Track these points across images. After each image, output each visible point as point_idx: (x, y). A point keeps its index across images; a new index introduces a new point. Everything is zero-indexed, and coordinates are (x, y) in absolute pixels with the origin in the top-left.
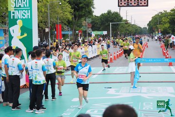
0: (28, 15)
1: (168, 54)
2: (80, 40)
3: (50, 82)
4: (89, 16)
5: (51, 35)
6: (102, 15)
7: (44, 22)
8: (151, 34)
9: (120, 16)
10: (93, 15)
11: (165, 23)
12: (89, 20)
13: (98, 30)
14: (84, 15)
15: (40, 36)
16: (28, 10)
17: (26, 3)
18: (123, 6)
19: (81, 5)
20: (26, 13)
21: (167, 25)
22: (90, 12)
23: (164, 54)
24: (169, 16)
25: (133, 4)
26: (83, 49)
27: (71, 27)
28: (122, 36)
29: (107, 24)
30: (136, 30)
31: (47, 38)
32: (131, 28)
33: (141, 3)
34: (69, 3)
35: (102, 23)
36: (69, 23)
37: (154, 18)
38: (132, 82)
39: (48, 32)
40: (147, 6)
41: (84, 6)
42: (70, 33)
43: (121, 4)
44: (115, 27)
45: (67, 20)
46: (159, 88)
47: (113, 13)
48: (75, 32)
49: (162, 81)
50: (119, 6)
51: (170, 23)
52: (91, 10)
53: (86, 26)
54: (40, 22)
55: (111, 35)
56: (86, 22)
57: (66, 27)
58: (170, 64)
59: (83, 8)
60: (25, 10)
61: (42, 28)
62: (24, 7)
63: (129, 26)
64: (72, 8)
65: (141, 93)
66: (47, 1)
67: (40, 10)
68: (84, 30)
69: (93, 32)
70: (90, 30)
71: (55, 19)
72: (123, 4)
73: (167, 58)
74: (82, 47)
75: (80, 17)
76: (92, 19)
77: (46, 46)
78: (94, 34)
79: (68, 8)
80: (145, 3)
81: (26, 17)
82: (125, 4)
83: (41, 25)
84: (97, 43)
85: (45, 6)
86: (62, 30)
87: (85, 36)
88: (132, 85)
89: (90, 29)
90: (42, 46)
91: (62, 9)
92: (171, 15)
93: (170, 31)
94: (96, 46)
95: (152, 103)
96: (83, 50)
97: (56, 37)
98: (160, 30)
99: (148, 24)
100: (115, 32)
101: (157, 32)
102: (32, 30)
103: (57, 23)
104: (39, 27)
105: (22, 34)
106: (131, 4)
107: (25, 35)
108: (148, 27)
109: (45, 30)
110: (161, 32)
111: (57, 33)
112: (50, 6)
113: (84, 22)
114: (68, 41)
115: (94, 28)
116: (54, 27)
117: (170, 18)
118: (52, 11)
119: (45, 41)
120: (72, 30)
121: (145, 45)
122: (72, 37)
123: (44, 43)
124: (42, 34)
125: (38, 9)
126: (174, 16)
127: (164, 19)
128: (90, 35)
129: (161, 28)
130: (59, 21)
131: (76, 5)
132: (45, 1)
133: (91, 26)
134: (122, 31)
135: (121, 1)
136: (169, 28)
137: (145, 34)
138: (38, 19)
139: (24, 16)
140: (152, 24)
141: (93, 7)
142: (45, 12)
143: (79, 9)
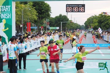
0: (9, 16)
1: (97, 42)
2: (42, 32)
3: (22, 59)
4: (48, 18)
5: (24, 29)
6: (56, 17)
7: (20, 21)
8: (87, 30)
9: (67, 18)
10: (50, 17)
11: (95, 22)
12: (48, 20)
13: (54, 26)
14: (45, 17)
15: (17, 30)
16: (9, 13)
17: (8, 9)
18: (69, 12)
19: (43, 11)
20: (8, 15)
21: (97, 24)
22: (49, 15)
23: (95, 42)
24: (98, 18)
26: (44, 38)
27: (36, 24)
29: (59, 23)
30: (77, 27)
31: (21, 31)
33: (80, 10)
34: (36, 9)
35: (56, 22)
36: (35, 22)
37: (89, 20)
39: (22, 27)
40: (84, 12)
41: (45, 11)
42: (36, 28)
43: (68, 10)
44: (64, 25)
45: (34, 20)
46: (91, 63)
47: (63, 16)
48: (39, 27)
49: (93, 58)
50: (67, 12)
51: (98, 22)
52: (49, 14)
53: (46, 24)
54: (17, 21)
55: (61, 30)
56: (46, 21)
57: (33, 24)
60: (8, 13)
61: (18, 25)
62: (7, 11)
63: (73, 24)
64: (37, 13)
66: (22, 8)
67: (17, 13)
68: (45, 26)
69: (50, 28)
70: (48, 27)
71: (26, 19)
75: (42, 18)
76: (50, 19)
78: (51, 28)
79: (35, 12)
80: (83, 10)
81: (8, 17)
82: (70, 10)
83: (18, 23)
84: (52, 34)
85: (20, 11)
86: (31, 26)
87: (45, 30)
88: (74, 61)
89: (48, 26)
90: (18, 36)
91: (31, 13)
94: (52, 36)
97: (27, 30)
98: (92, 27)
99: (85, 23)
100: (64, 28)
101: (90, 28)
102: (12, 26)
104: (16, 24)
106: (74, 10)
107: (8, 29)
108: (84, 25)
109: (20, 26)
110: (93, 28)
111: (28, 27)
112: (24, 11)
113: (45, 21)
114: (34, 33)
115: (51, 25)
116: (25, 24)
117: (98, 20)
118: (24, 14)
119: (20, 33)
120: (37, 26)
121: (83, 36)
122: (37, 30)
123: (19, 34)
124: (18, 28)
125: (16, 12)
126: (101, 18)
127: (94, 20)
128: (48, 29)
129: (92, 26)
130: (29, 20)
131: (40, 10)
132: (20, 8)
133: (49, 24)
134: (68, 27)
135: (68, 8)
136: (97, 26)
137: (83, 29)
138: (16, 19)
139: (7, 17)
140: (87, 23)
141: (50, 12)
142: (20, 15)
143: (42, 13)
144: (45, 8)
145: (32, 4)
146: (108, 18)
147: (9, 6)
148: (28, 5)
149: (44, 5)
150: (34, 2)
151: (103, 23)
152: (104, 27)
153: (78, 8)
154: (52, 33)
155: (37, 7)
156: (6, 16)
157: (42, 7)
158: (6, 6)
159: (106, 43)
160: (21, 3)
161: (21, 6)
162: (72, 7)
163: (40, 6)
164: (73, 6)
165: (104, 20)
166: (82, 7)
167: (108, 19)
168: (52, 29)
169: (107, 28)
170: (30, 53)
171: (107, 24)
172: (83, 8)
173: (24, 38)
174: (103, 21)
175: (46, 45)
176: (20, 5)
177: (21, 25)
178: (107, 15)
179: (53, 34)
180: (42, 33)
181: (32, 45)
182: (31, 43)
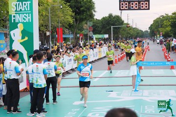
0: (29, 19)
1: (169, 58)
2: (82, 43)
4: (90, 20)
5: (52, 38)
6: (104, 18)
7: (45, 26)
8: (153, 38)
9: (121, 20)
10: (94, 19)
11: (167, 26)
12: (90, 24)
13: (100, 33)
14: (85, 18)
15: (41, 40)
16: (29, 13)
17: (27, 7)
18: (124, 10)
19: (81, 9)
20: (26, 17)
21: (169, 29)
22: (92, 16)
23: (166, 57)
24: (170, 19)
25: (134, 7)
26: (84, 52)
27: (72, 31)
28: (124, 39)
29: (108, 27)
30: (138, 33)
31: (48, 42)
32: (132, 31)
33: (142, 7)
34: (71, 6)
35: (104, 27)
36: (70, 26)
37: (156, 22)
38: (134, 85)
39: (49, 36)
40: (149, 9)
41: (86, 9)
42: (71, 36)
43: (122, 7)
44: (116, 31)
45: (68, 24)
46: (160, 91)
47: (115, 17)
48: (76, 35)
49: (163, 84)
50: (120, 9)
51: (172, 26)
52: (92, 14)
53: (87, 29)
54: (41, 26)
55: (112, 39)
56: (87, 26)
57: (67, 31)
58: (172, 68)
59: (84, 11)
60: (26, 13)
61: (43, 32)
62: (25, 10)
63: (130, 29)
64: (73, 12)
65: (142, 96)
66: (48, 5)
67: (41, 14)
68: (86, 33)
69: (94, 36)
70: (91, 34)
71: (56, 23)
72: (124, 8)
73: (168, 61)
75: (82, 20)
76: (93, 22)
77: (47, 49)
79: (69, 11)
80: (146, 7)
81: (27, 20)
82: (126, 7)
83: (43, 28)
85: (46, 9)
86: (63, 34)
87: (86, 40)
88: (134, 88)
89: (91, 33)
90: (43, 50)
91: (63, 12)
92: (172, 18)
93: (172, 34)
94: (98, 50)
95: (153, 107)
97: (57, 40)
98: (161, 33)
99: (149, 28)
100: (116, 36)
101: (158, 36)
102: (33, 33)
103: (58, 26)
104: (40, 30)
105: (23, 38)
106: (132, 7)
108: (149, 31)
109: (46, 34)
110: (163, 36)
111: (58, 36)
112: (51, 10)
113: (86, 25)
114: (69, 45)
115: (95, 32)
116: (54, 30)
117: (172, 21)
118: (53, 15)
120: (73, 33)
121: (147, 49)
122: (73, 40)
123: (45, 46)
124: (43, 37)
125: (39, 12)
127: (165, 23)
128: (91, 39)
130: (60, 25)
131: (77, 8)
132: (46, 5)
133: (92, 30)
134: (123, 35)
135: (122, 4)
136: (170, 31)
137: (147, 37)
138: (39, 23)
140: (153, 28)
141: (94, 11)
142: (46, 16)
143: (80, 13)
144: (86, 4)
147: (29, 2)
153: (139, 3)
155: (73, 3)
156: (24, 19)
157: (80, 3)
158: (24, 3)
161: (47, 2)
162: (129, 2)
163: (77, 2)
166: (144, 2)
168: (96, 38)
172: (146, 4)
173: (53, 52)
176: (45, 1)
177: (47, 32)
179: (100, 45)
181: (65, 63)
182: (64, 61)
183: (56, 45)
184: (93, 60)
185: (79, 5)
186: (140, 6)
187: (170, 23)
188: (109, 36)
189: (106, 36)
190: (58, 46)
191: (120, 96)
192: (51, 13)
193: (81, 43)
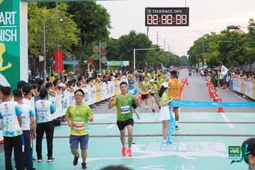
0: (14, 37)
1: (217, 95)
3: (45, 135)
4: (103, 39)
5: (48, 65)
6: (122, 37)
7: (38, 47)
8: (193, 67)
9: (148, 40)
10: (108, 38)
11: (213, 50)
12: (103, 45)
13: (116, 59)
14: (96, 37)
15: (31, 67)
16: (14, 29)
17: (11, 19)
18: (153, 25)
19: (91, 23)
20: (10, 34)
21: (216, 53)
22: (105, 34)
23: (211, 94)
24: (218, 40)
25: (167, 22)
26: (94, 86)
27: (76, 55)
28: (152, 68)
29: (129, 51)
30: (172, 60)
31: (41, 71)
32: (164, 57)
33: (178, 22)
34: (75, 20)
35: (122, 50)
36: (74, 48)
37: (198, 43)
38: (165, 135)
39: (42, 62)
40: (187, 25)
41: (96, 24)
42: (75, 63)
43: (150, 22)
44: (141, 56)
45: (71, 44)
46: (203, 144)
47: (138, 35)
48: (83, 62)
49: (207, 134)
50: (146, 25)
51: (220, 50)
52: (106, 30)
53: (99, 53)
54: (31, 47)
55: (135, 67)
56: (98, 48)
57: (69, 55)
58: (220, 110)
59: (95, 26)
60: (10, 29)
61: (34, 56)
62: (8, 24)
63: (161, 53)
64: (78, 27)
65: (177, 151)
66: (42, 17)
67: (31, 30)
68: (96, 59)
69: (108, 62)
70: (104, 60)
71: (53, 43)
72: (153, 22)
73: (215, 101)
74: (92, 84)
75: (90, 40)
76: (108, 43)
78: (110, 63)
79: (73, 27)
80: (184, 21)
81: (11, 39)
82: (155, 22)
83: (33, 51)
84: (113, 78)
85: (39, 23)
86: (64, 59)
87: (97, 68)
88: (165, 139)
89: (104, 58)
90: (33, 82)
91: (64, 28)
92: (221, 38)
93: (220, 62)
94: (113, 83)
95: (193, 166)
96: (95, 88)
97: (55, 68)
98: (205, 60)
99: (188, 52)
100: (140, 63)
101: (201, 63)
102: (19, 58)
103: (56, 49)
104: (29, 54)
105: (4, 65)
106: (164, 22)
107: (10, 65)
108: (188, 56)
109: (38, 59)
110: (207, 64)
111: (57, 62)
112: (47, 24)
113: (96, 47)
114: (72, 76)
115: (110, 57)
116: (51, 54)
117: (220, 43)
118: (49, 32)
119: (39, 75)
120: (78, 59)
121: (185, 82)
122: (78, 69)
123: (37, 77)
124: (34, 64)
125: (29, 27)
126: (226, 40)
127: (211, 45)
128: (104, 66)
129: (206, 58)
130: (59, 46)
131: (84, 22)
132: (39, 17)
133: (106, 53)
134: (150, 61)
135: (150, 17)
136: (218, 57)
137: (184, 65)
138: (29, 42)
139: (8, 38)
140: (194, 52)
141: (109, 27)
142: (39, 32)
143: (89, 29)
144: (97, 16)
145: (65, 7)
146: (242, 39)
147: (14, 13)
148: (56, 10)
149: (94, 10)
150: (70, 3)
151: (230, 52)
152: (234, 61)
153: (174, 16)
154: (114, 74)
155: (78, 14)
156: (6, 36)
157: (89, 14)
158: (6, 13)
159: (239, 97)
160: (41, 5)
161: (41, 13)
162: (160, 15)
163: (84, 13)
164: (160, 11)
165: (234, 44)
166: (181, 14)
167: (243, 42)
168: (112, 67)
169: (241, 64)
170: (62, 123)
171: (241, 52)
172: (184, 17)
173: (48, 86)
174: (231, 47)
175: (99, 103)
176: (37, 11)
177: (40, 56)
178: (240, 33)
179: (116, 77)
180: (90, 76)
181: (66, 102)
182: (64, 99)
183: (52, 75)
184: (107, 98)
185: (88, 17)
186: (175, 20)
187: (217, 46)
188: (130, 63)
189: (126, 63)
190: (56, 77)
191: (145, 150)
192: (46, 29)
193: (89, 72)
